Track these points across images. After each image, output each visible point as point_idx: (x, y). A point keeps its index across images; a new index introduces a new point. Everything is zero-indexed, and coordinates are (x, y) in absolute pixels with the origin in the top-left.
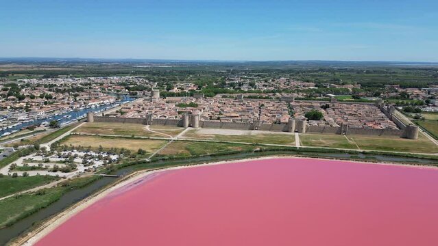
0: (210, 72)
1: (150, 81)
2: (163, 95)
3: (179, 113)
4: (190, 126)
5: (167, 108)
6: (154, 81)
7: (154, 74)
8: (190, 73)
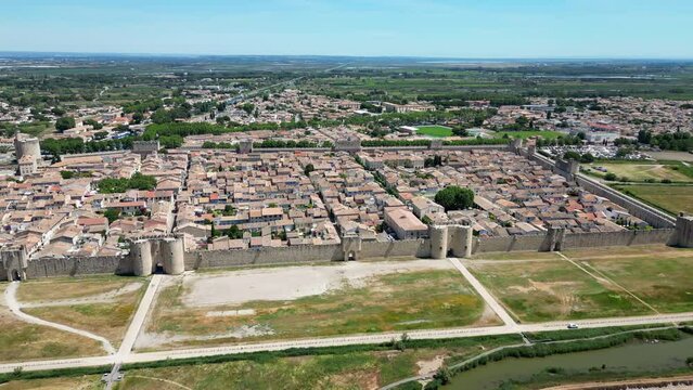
0: (144, 79)
1: (12, 103)
2: (51, 152)
3: (112, 215)
4: (158, 270)
5: (68, 199)
6: (23, 104)
7: (21, 86)
8: (103, 81)
